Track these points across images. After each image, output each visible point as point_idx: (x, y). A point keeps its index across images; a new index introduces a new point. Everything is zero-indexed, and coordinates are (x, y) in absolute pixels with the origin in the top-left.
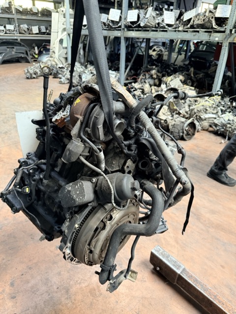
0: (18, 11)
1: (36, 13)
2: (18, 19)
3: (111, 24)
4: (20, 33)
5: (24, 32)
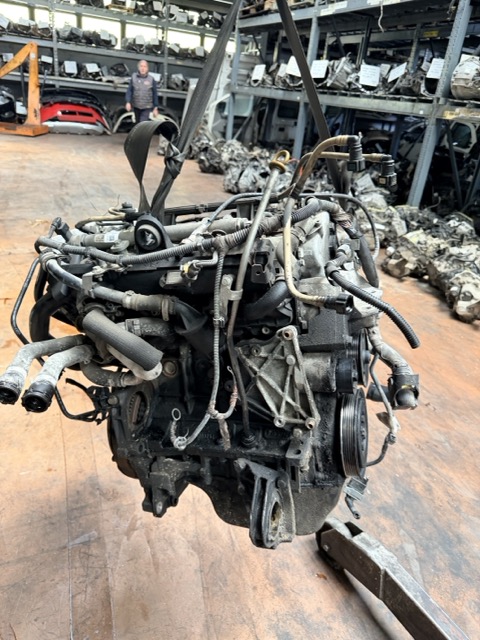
0: (172, 53)
1: (201, 57)
2: (169, 64)
3: (288, 81)
4: (168, 88)
5: (174, 86)
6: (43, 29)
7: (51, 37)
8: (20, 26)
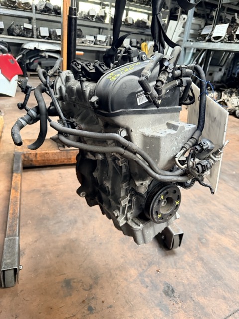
1: (131, 24)
6: (25, 4)
7: (31, 9)
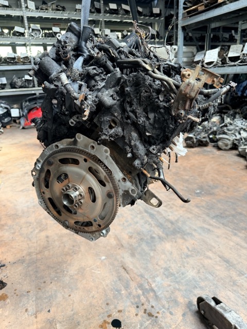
6: (24, 58)
7: (30, 62)
8: (8, 58)
